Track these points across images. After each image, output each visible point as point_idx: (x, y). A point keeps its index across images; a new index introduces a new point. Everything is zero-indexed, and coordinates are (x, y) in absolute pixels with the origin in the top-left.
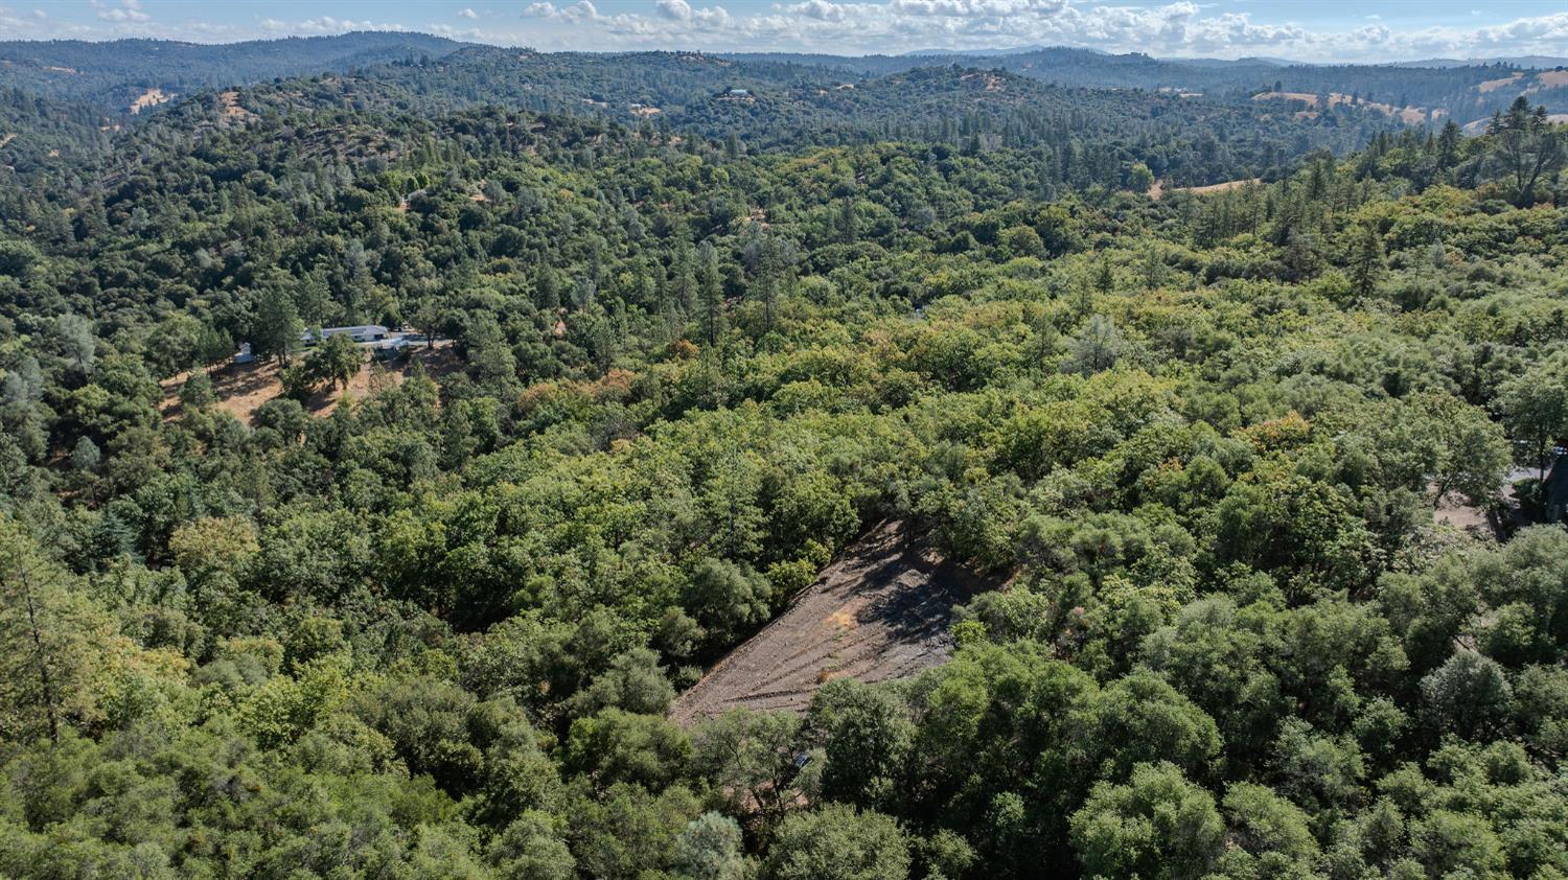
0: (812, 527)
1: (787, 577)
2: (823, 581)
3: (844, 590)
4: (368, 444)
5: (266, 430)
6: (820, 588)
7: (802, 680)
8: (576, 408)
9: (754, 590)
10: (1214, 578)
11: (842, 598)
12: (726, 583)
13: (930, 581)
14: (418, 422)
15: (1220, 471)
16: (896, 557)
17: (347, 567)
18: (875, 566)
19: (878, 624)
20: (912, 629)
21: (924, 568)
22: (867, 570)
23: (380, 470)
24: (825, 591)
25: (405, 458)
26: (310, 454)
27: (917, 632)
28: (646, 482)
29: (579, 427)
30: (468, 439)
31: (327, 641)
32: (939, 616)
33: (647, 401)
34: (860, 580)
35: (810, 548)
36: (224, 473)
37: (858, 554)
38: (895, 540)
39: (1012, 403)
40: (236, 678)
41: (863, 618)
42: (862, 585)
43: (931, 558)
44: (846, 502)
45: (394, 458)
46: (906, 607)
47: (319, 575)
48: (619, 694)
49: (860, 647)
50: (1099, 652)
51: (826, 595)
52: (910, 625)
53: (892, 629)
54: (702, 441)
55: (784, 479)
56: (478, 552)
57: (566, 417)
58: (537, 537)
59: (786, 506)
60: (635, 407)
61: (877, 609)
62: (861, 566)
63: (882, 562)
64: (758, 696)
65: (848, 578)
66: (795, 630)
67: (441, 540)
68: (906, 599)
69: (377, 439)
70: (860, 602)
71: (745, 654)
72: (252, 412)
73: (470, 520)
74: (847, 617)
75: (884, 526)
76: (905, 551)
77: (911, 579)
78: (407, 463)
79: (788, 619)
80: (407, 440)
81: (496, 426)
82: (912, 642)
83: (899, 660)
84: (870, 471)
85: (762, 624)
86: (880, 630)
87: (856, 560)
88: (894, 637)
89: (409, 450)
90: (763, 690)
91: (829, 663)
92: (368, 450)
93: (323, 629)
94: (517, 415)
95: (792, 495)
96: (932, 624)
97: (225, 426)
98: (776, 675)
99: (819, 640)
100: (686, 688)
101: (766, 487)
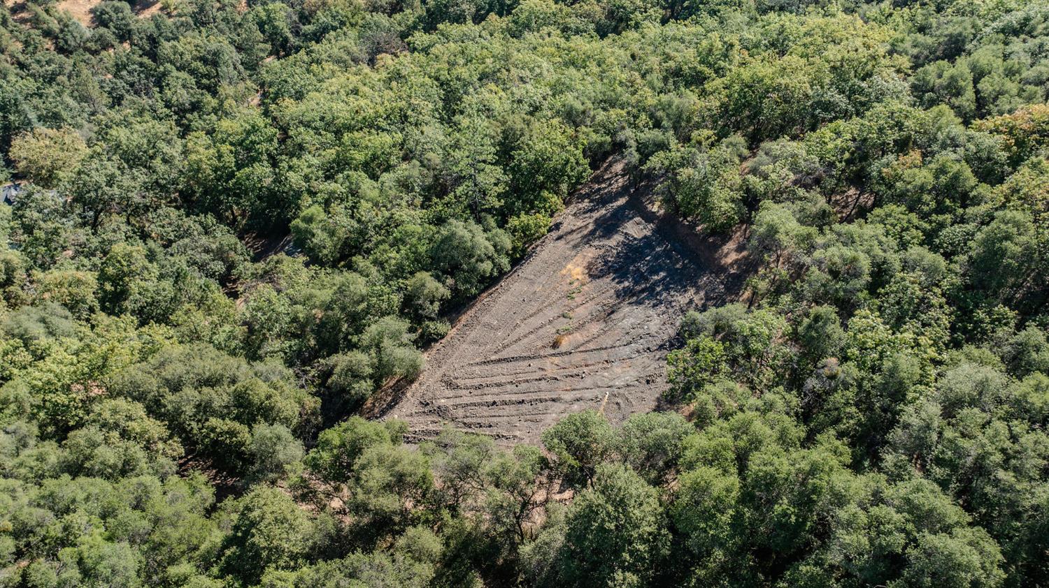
0: (548, 178)
1: (525, 229)
2: (557, 226)
3: (576, 237)
4: (181, 49)
5: (102, 30)
6: (554, 234)
7: (540, 344)
8: (350, 16)
9: (495, 246)
10: (970, 320)
11: (575, 246)
12: (469, 244)
13: (654, 232)
14: (223, 26)
15: (968, 172)
16: (622, 201)
17: (157, 182)
18: (603, 211)
19: (607, 280)
20: (638, 288)
21: (649, 217)
22: (596, 215)
23: (192, 72)
24: (559, 238)
25: (212, 60)
26: (136, 58)
27: (643, 291)
28: (403, 104)
29: (353, 33)
30: (261, 46)
31: (133, 267)
32: (662, 274)
33: (408, 11)
34: (591, 227)
35: (545, 200)
36: (60, 78)
37: (588, 196)
38: (621, 182)
39: (732, 46)
40: (37, 330)
41: (594, 272)
42: (592, 233)
43: (655, 209)
44: (579, 153)
45: (204, 60)
46: (634, 261)
47: (130, 194)
48: (372, 366)
49: (591, 306)
50: (847, 404)
51: (561, 243)
52: (636, 283)
53: (620, 287)
54: (452, 64)
55: (522, 130)
56: (262, 172)
57: (342, 23)
58: (310, 162)
59: (523, 157)
60: (398, 16)
61: (606, 262)
62: (591, 211)
63: (609, 206)
64: (499, 361)
65: (580, 224)
66: (532, 283)
67: (230, 160)
68: (633, 251)
69: (189, 44)
70: (590, 253)
71: (487, 309)
72: (91, 11)
73: (253, 142)
74: (579, 270)
75: (610, 166)
76: (630, 195)
77: (636, 229)
78: (215, 64)
79: (527, 269)
80: (213, 46)
81: (286, 30)
82: (639, 303)
83: (627, 323)
84: (601, 116)
85: (502, 274)
86: (609, 285)
87: (586, 204)
88: (624, 295)
89: (216, 54)
90: (505, 354)
91: (562, 324)
92: (182, 54)
93: (129, 256)
94: (305, 18)
95: (530, 148)
96: (656, 284)
97: (66, 26)
98: (514, 336)
99: (555, 296)
100: (436, 341)
101: (505, 138)
